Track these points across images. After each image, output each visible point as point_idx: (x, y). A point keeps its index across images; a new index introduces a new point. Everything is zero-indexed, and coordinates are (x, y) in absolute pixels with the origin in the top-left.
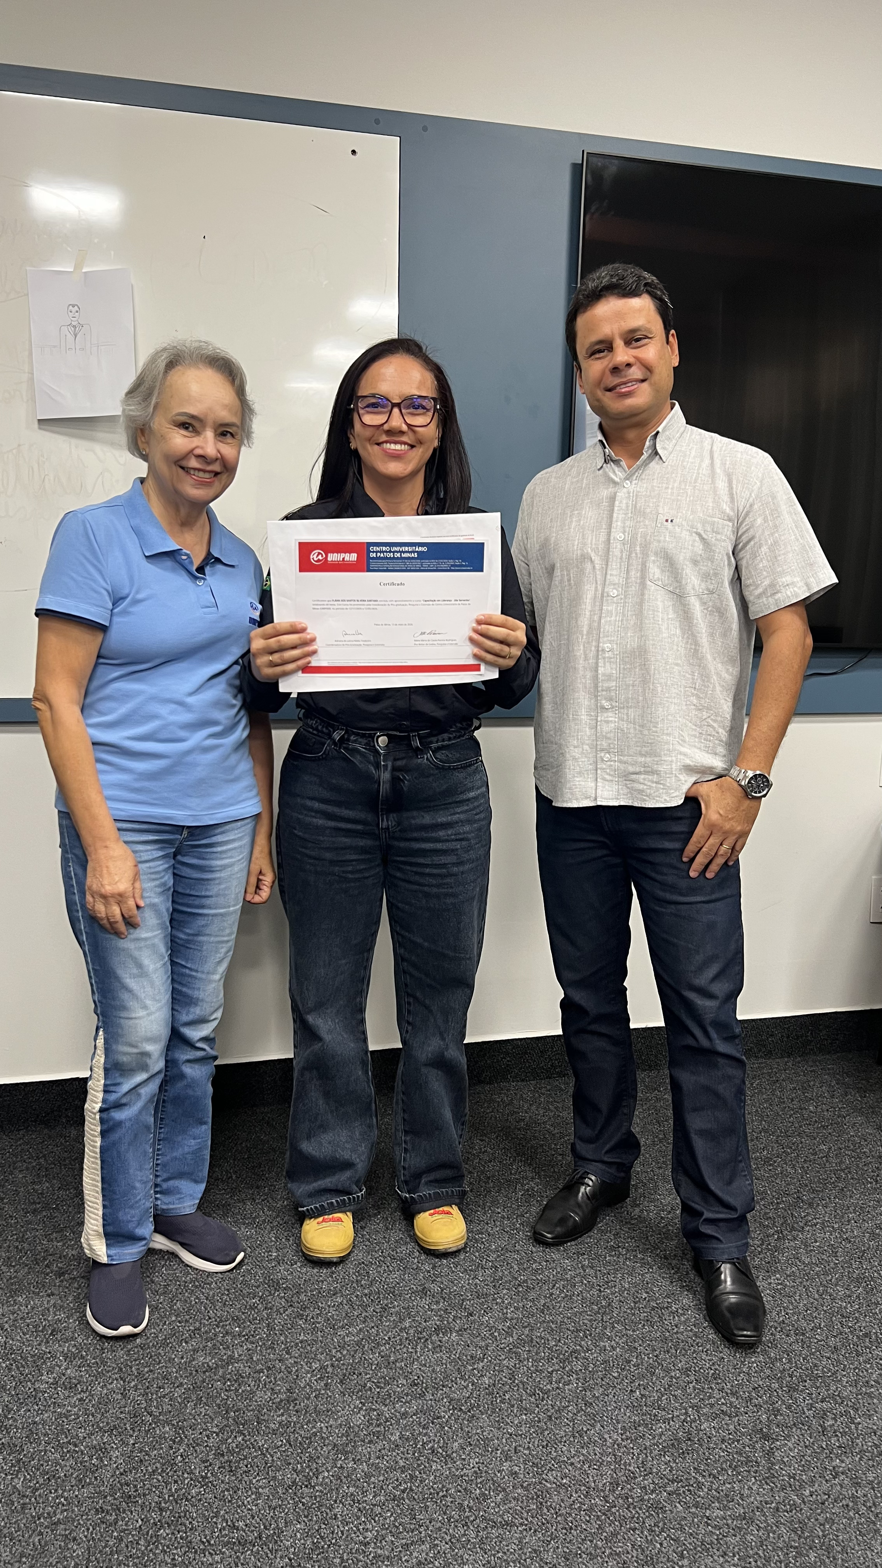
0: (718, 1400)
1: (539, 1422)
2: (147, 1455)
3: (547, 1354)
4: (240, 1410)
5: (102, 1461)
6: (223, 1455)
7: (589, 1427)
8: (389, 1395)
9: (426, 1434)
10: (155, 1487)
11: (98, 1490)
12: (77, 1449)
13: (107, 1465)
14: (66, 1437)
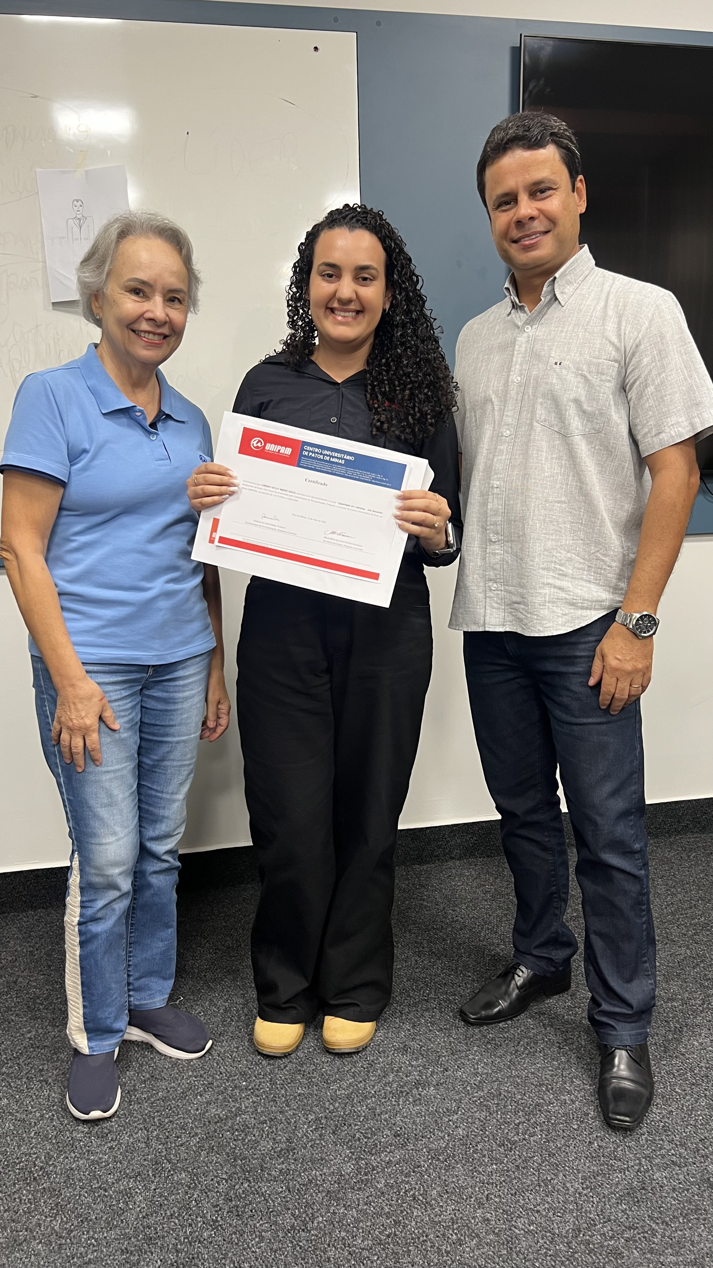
0: (669, 1150)
1: (508, 1171)
2: (166, 1199)
3: (514, 1107)
4: (245, 1158)
5: (127, 1205)
6: (231, 1200)
7: (553, 1176)
8: (376, 1145)
9: (408, 1182)
10: (173, 1230)
11: (123, 1232)
12: (106, 1194)
13: (131, 1209)
14: (98, 1183)
